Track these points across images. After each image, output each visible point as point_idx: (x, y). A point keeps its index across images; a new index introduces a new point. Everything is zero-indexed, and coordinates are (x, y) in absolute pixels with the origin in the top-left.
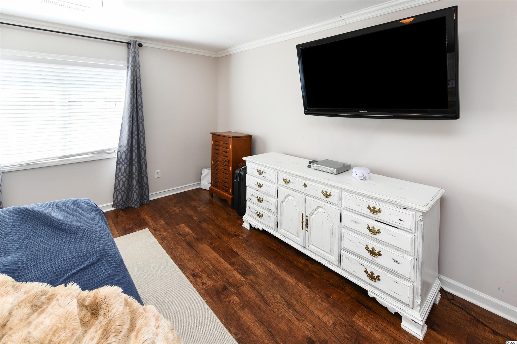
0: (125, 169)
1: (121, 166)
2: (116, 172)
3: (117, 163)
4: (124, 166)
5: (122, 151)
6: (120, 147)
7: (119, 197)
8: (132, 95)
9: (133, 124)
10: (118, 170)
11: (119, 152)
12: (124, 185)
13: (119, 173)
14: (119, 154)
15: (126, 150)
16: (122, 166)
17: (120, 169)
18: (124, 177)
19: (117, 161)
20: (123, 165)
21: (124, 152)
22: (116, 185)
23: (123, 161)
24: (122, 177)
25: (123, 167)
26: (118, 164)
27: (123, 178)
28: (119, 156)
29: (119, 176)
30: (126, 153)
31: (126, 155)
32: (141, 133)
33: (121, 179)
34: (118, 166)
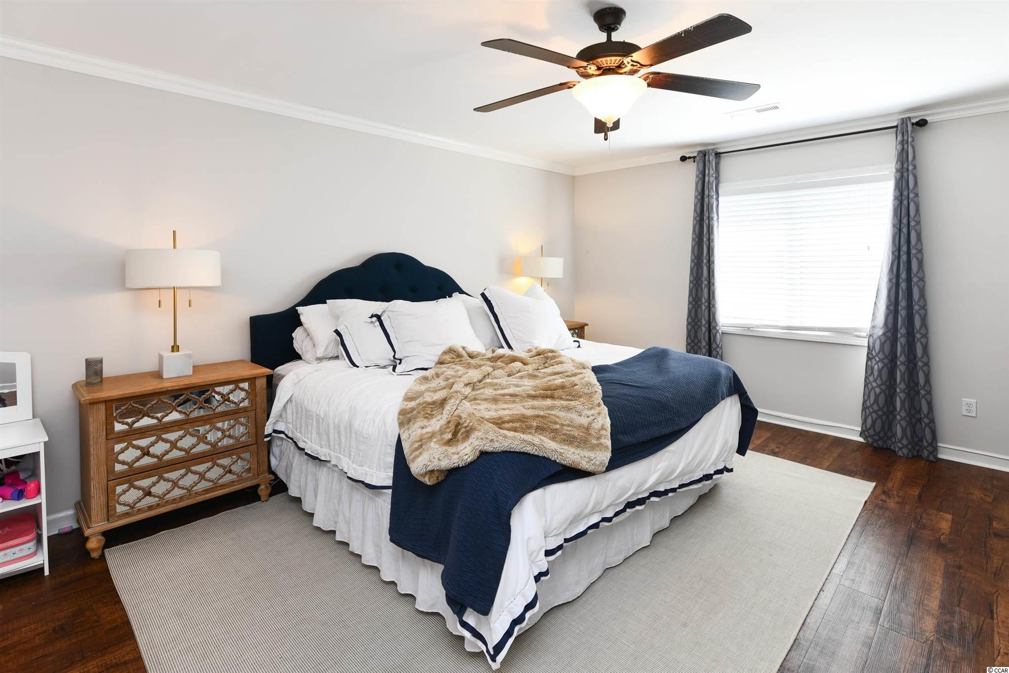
0: (880, 371)
1: (873, 364)
2: (866, 372)
3: (867, 356)
4: (878, 365)
5: (875, 336)
6: (873, 327)
7: (869, 421)
8: (897, 228)
9: (897, 285)
10: (869, 370)
11: (871, 338)
12: (876, 400)
13: (870, 375)
14: (871, 339)
15: (881, 335)
16: (875, 364)
17: (872, 368)
18: (879, 386)
19: (868, 353)
20: (877, 363)
21: (879, 337)
22: (866, 398)
23: (877, 354)
24: (874, 384)
25: (876, 367)
26: (869, 358)
27: (877, 387)
28: (871, 344)
29: (870, 383)
30: (883, 340)
31: (882, 345)
32: (916, 306)
33: (873, 388)
34: (869, 363)
